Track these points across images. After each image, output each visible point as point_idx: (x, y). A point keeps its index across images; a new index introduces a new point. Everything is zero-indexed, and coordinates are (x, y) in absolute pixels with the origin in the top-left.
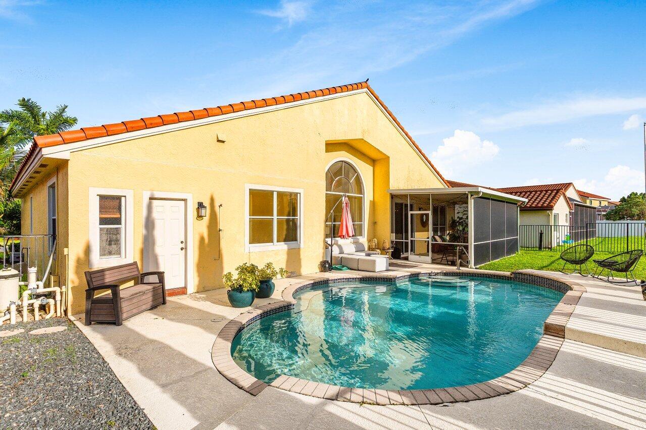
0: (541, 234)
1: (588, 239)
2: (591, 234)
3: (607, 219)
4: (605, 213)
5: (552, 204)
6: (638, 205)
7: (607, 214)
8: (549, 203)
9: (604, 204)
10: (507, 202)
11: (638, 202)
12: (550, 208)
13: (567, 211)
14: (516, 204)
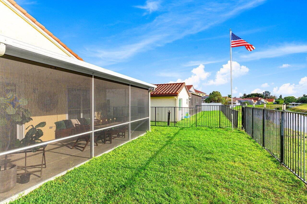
0: (169, 113)
1: (197, 113)
2: (199, 110)
3: (206, 102)
4: (205, 99)
5: (177, 92)
6: (217, 96)
7: (206, 100)
8: (176, 91)
9: (204, 95)
10: (131, 86)
11: (217, 94)
12: (176, 95)
13: (187, 97)
14: (148, 90)
